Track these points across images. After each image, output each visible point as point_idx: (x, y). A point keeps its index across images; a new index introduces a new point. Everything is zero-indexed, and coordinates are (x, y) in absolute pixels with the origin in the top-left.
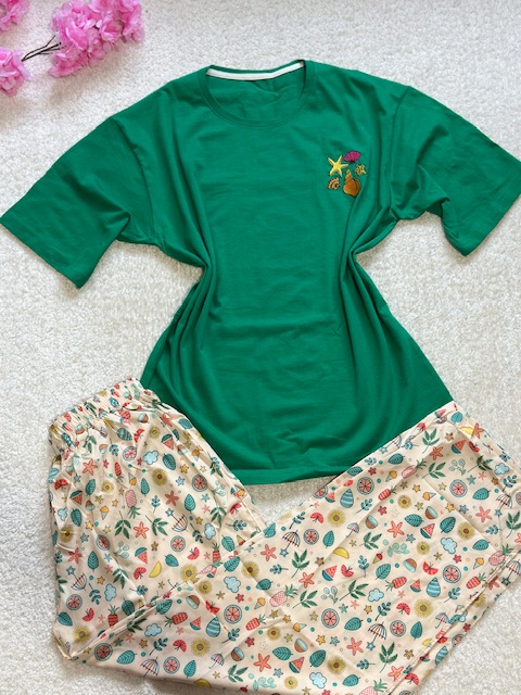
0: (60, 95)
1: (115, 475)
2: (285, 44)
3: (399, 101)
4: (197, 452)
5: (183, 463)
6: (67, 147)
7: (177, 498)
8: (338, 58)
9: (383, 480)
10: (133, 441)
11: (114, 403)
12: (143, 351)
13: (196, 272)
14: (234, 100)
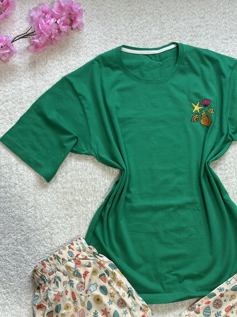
0: (34, 62)
1: (72, 299)
2: (165, 32)
3: (232, 68)
4: (120, 284)
5: (112, 291)
6: (39, 95)
7: (109, 313)
8: (196, 41)
9: (228, 301)
10: (83, 278)
11: (71, 254)
12: (86, 220)
13: (117, 171)
14: (137, 67)
